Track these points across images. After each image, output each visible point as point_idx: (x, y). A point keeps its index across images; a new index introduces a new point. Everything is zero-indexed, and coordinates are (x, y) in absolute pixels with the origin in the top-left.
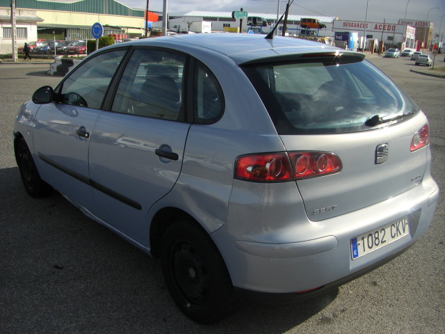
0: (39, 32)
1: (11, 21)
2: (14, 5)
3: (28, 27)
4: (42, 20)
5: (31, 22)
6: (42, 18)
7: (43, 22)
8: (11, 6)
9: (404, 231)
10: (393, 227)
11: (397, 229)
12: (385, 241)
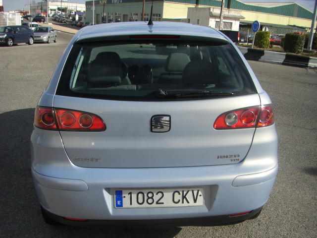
0: (240, 26)
1: (220, 17)
2: (223, 6)
3: (233, 22)
4: (244, 18)
5: (236, 19)
6: (244, 16)
7: (245, 20)
8: (222, 7)
9: (195, 201)
10: (176, 194)
11: (184, 197)
12: (163, 203)
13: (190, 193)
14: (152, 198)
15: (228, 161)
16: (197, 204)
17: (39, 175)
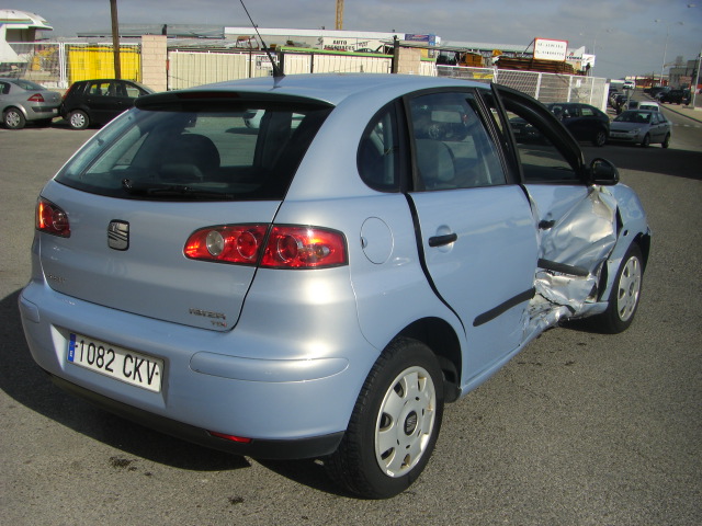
9: (150, 382)
10: (129, 360)
11: (137, 369)
12: (112, 371)
13: (145, 363)
14: (102, 357)
15: (205, 322)
16: (151, 387)
17: (27, 303)
